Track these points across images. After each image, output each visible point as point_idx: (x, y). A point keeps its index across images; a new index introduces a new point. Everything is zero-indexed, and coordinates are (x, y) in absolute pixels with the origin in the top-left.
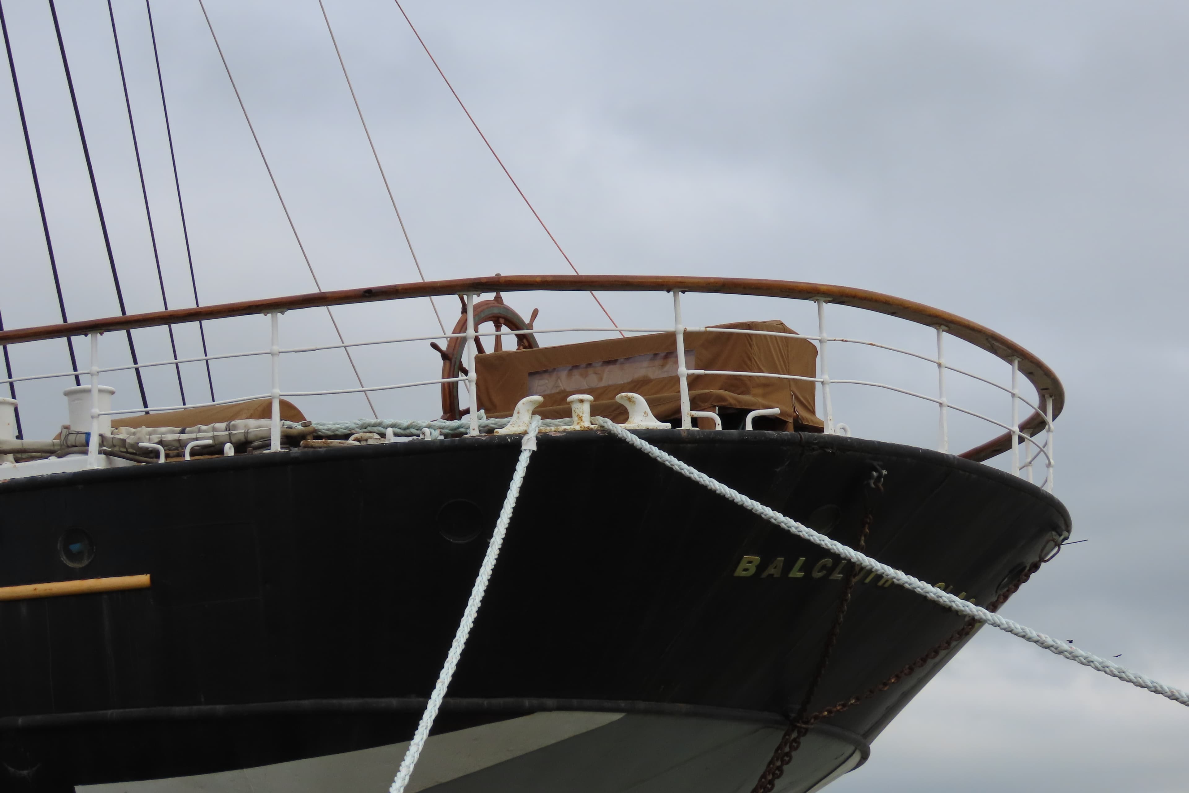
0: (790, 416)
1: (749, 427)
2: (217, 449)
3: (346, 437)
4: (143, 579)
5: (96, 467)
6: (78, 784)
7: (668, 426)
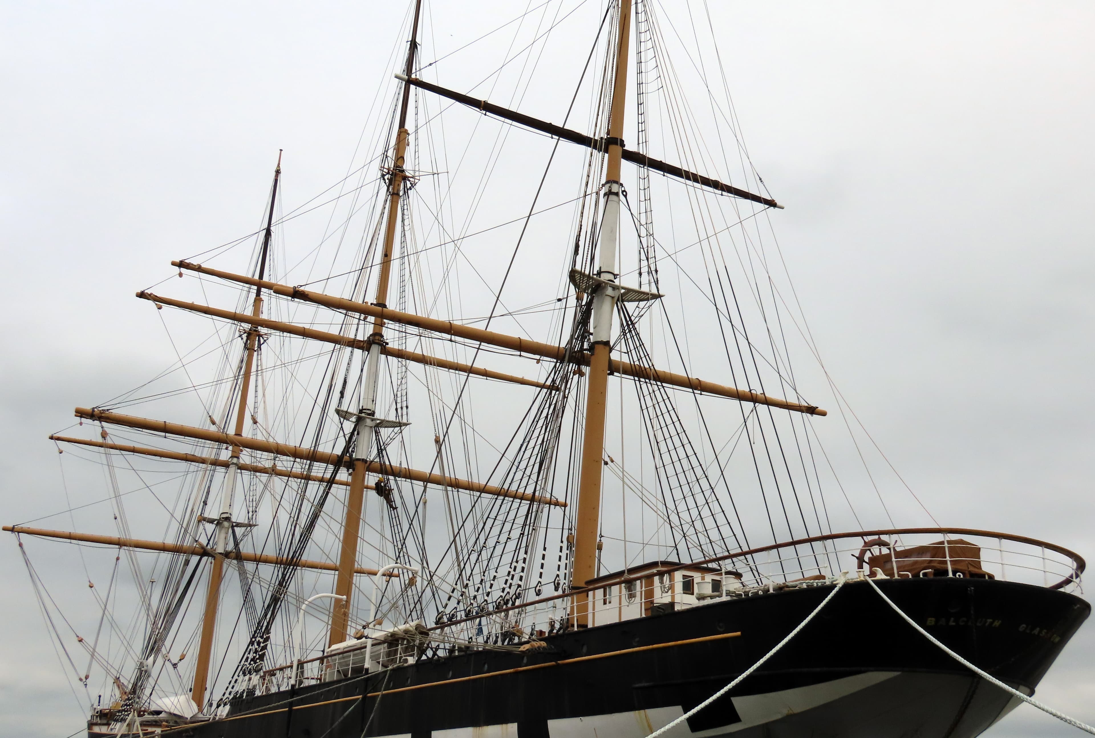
0: (966, 571)
1: (921, 576)
2: (757, 593)
3: (796, 587)
4: (739, 633)
5: (725, 600)
6: (732, 697)
7: (888, 577)
